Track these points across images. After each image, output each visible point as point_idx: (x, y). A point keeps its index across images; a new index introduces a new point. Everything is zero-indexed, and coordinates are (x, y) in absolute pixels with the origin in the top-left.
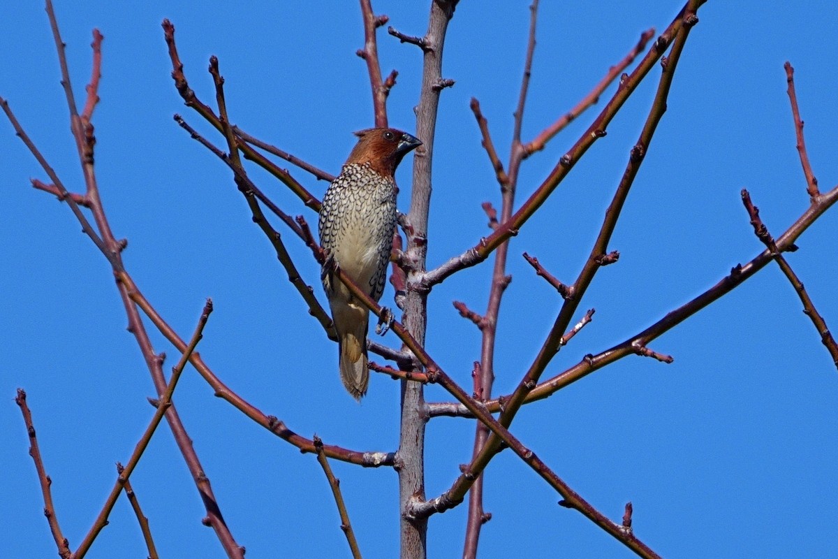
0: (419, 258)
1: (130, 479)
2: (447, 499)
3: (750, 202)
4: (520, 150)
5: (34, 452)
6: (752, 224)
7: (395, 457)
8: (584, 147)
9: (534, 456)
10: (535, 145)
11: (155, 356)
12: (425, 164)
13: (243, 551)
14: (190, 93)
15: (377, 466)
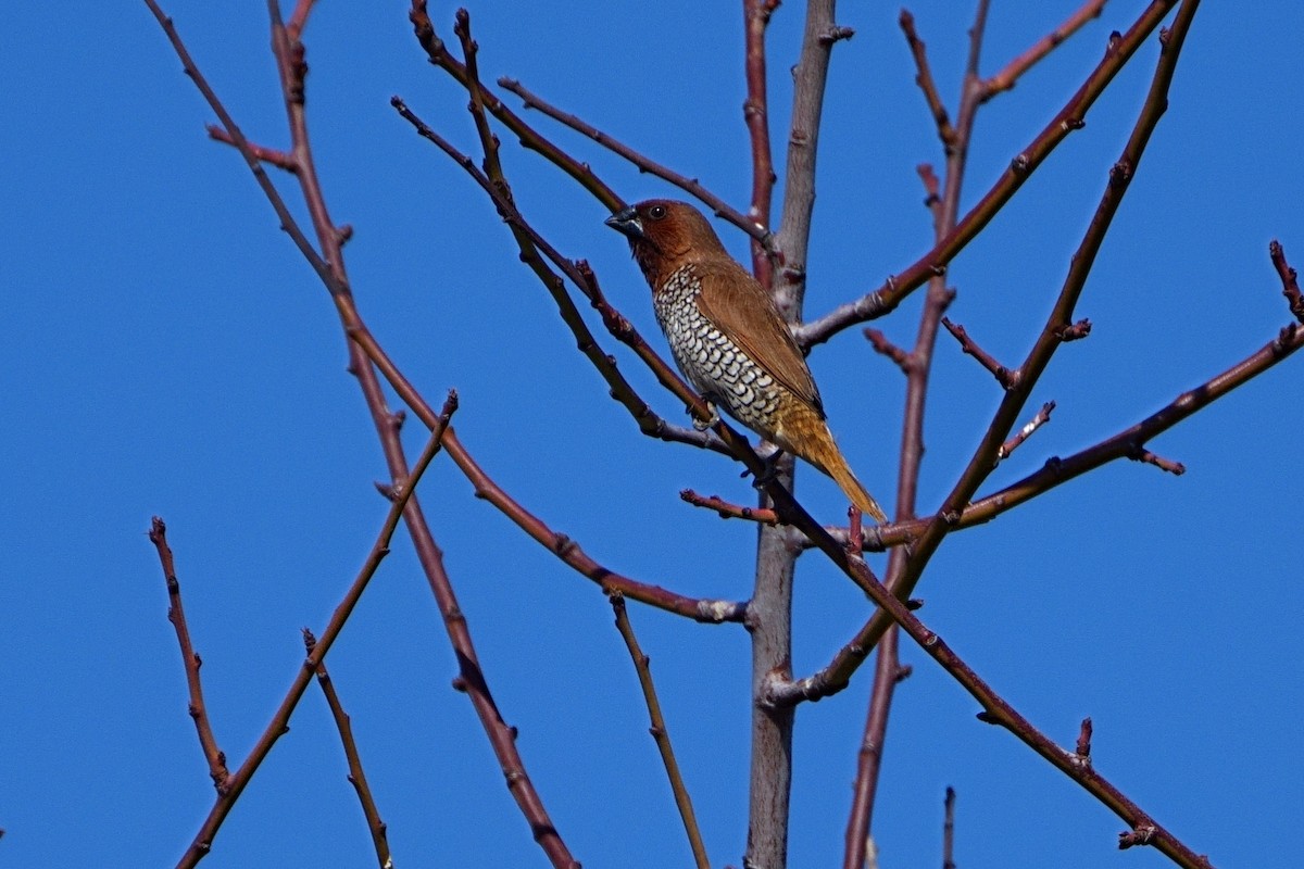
0: (792, 302)
1: (324, 660)
2: (823, 682)
3: (1284, 262)
4: (976, 89)
5: (176, 616)
6: (1286, 294)
7: (748, 610)
8: (1048, 144)
9: (940, 643)
10: (1001, 81)
11: (389, 416)
12: (806, 157)
13: (514, 732)
14: (437, 44)
15: (719, 622)
